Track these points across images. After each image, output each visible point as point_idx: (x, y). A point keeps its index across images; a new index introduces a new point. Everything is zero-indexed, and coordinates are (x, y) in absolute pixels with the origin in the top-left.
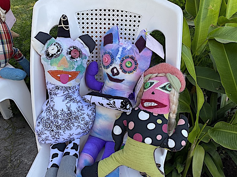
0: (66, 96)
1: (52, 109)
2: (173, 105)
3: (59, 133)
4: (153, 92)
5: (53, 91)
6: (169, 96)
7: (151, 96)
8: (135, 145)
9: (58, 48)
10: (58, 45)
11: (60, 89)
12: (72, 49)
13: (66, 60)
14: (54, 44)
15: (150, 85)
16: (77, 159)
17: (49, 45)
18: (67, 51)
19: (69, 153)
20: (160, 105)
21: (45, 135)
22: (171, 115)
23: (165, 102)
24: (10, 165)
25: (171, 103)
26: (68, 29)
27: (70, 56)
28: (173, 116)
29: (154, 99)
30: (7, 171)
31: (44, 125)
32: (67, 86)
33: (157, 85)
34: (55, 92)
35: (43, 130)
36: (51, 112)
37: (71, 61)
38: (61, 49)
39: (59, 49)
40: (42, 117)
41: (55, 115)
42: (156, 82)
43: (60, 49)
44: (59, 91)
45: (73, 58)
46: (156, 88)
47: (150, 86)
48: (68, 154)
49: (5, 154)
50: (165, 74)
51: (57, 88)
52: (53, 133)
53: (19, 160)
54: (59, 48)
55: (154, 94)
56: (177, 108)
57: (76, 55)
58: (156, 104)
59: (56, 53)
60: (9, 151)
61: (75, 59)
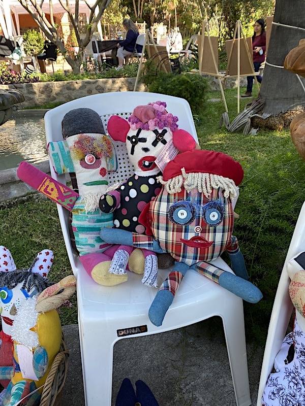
24: (178, 396)
49: (172, 374)
53: (191, 394)
60: (177, 371)
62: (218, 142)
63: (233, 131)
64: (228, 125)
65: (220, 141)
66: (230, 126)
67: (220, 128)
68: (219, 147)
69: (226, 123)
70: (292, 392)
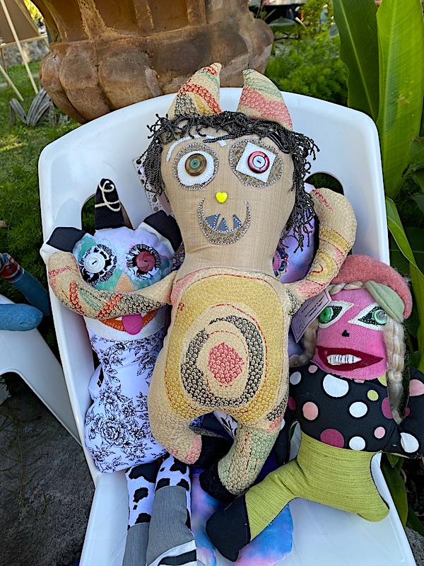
0: (143, 360)
1: (116, 397)
2: (394, 355)
3: (144, 446)
4: (345, 331)
5: (113, 355)
6: (382, 336)
7: (341, 341)
8: (327, 455)
9: (105, 257)
10: (105, 250)
11: (126, 348)
12: (136, 252)
13: (128, 280)
14: (93, 248)
15: (332, 314)
16: (188, 493)
17: (81, 253)
18: (126, 260)
19: (169, 479)
20: (368, 360)
21: (112, 457)
22: (392, 376)
23: (376, 351)
24: (24, 510)
25: (388, 351)
26: (119, 209)
27: (136, 269)
28: (397, 378)
29: (350, 348)
30: (22, 528)
31: (107, 435)
32: (141, 338)
33: (351, 314)
34: (116, 357)
35: (106, 446)
36: (116, 403)
37: (141, 280)
38: (113, 258)
39: (108, 259)
40: (97, 416)
41: (126, 408)
42: (346, 307)
43: (110, 260)
44: (126, 353)
45: (143, 273)
46: (350, 322)
47: (333, 317)
48: (166, 482)
49: (9, 488)
50: (361, 284)
51: (121, 346)
52: (129, 449)
53: (42, 497)
54: (108, 256)
55: (348, 335)
56: (403, 360)
57: (147, 264)
58: (357, 360)
59: (104, 271)
60: (16, 479)
61: (146, 273)
62: (16, 145)
63: (34, 125)
64: (25, 118)
65: (19, 143)
66: (28, 118)
67: (15, 125)
68: (20, 151)
69: (20, 115)
70: (110, 416)
